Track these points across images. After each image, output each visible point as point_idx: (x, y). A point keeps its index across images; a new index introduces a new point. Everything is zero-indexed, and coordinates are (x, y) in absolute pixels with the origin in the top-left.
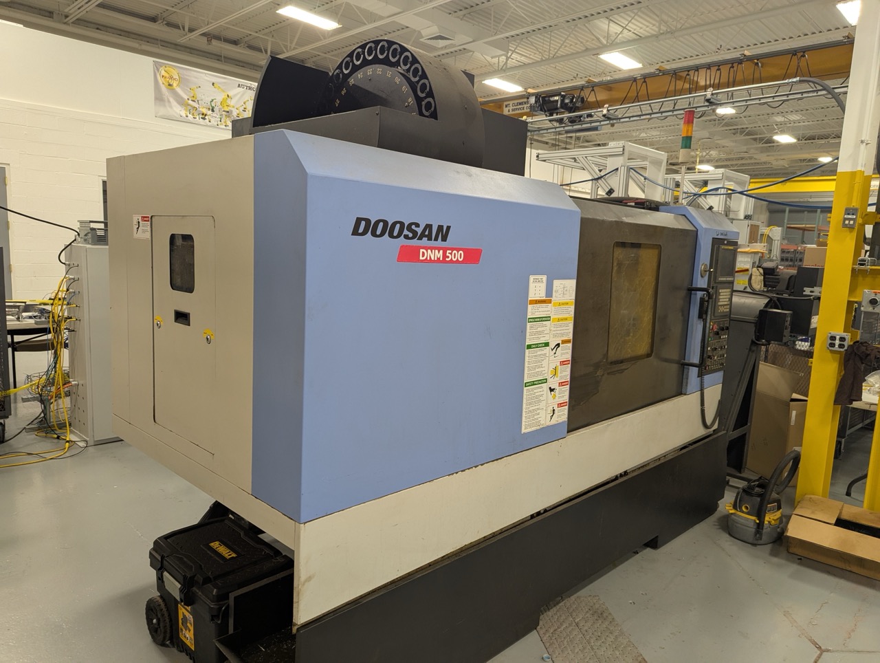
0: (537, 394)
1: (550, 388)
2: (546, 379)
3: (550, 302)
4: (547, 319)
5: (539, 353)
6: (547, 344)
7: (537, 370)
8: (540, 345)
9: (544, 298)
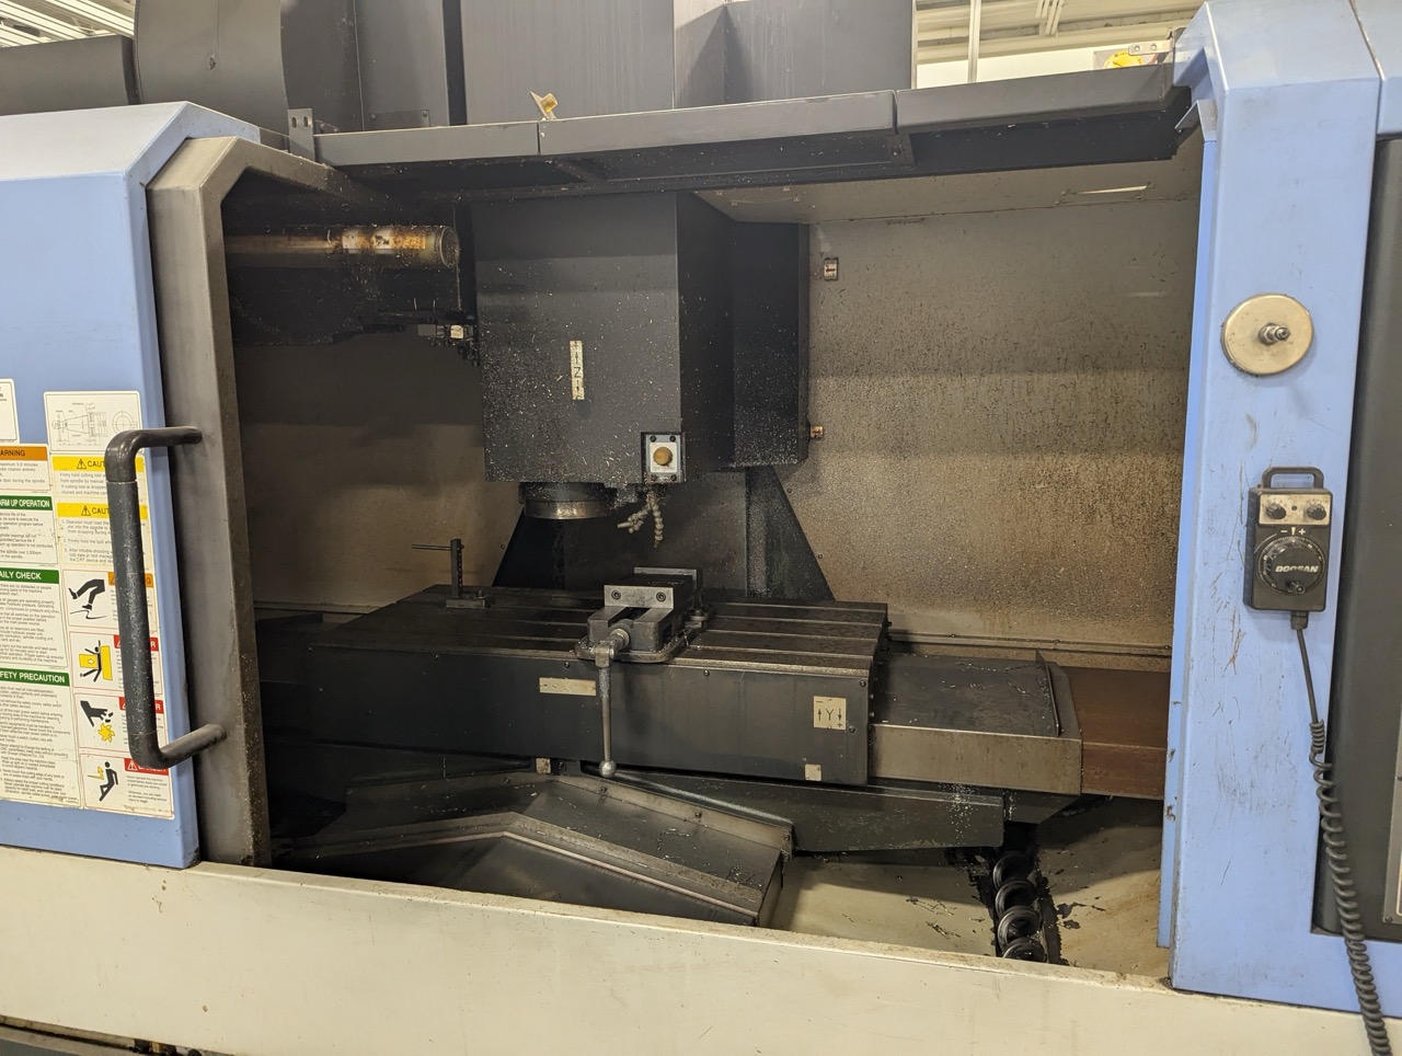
0: (34, 708)
1: (85, 705)
2: (66, 676)
3: (41, 455)
4: (43, 503)
5: (23, 596)
6: (50, 577)
7: (24, 642)
8: (26, 575)
9: (17, 444)
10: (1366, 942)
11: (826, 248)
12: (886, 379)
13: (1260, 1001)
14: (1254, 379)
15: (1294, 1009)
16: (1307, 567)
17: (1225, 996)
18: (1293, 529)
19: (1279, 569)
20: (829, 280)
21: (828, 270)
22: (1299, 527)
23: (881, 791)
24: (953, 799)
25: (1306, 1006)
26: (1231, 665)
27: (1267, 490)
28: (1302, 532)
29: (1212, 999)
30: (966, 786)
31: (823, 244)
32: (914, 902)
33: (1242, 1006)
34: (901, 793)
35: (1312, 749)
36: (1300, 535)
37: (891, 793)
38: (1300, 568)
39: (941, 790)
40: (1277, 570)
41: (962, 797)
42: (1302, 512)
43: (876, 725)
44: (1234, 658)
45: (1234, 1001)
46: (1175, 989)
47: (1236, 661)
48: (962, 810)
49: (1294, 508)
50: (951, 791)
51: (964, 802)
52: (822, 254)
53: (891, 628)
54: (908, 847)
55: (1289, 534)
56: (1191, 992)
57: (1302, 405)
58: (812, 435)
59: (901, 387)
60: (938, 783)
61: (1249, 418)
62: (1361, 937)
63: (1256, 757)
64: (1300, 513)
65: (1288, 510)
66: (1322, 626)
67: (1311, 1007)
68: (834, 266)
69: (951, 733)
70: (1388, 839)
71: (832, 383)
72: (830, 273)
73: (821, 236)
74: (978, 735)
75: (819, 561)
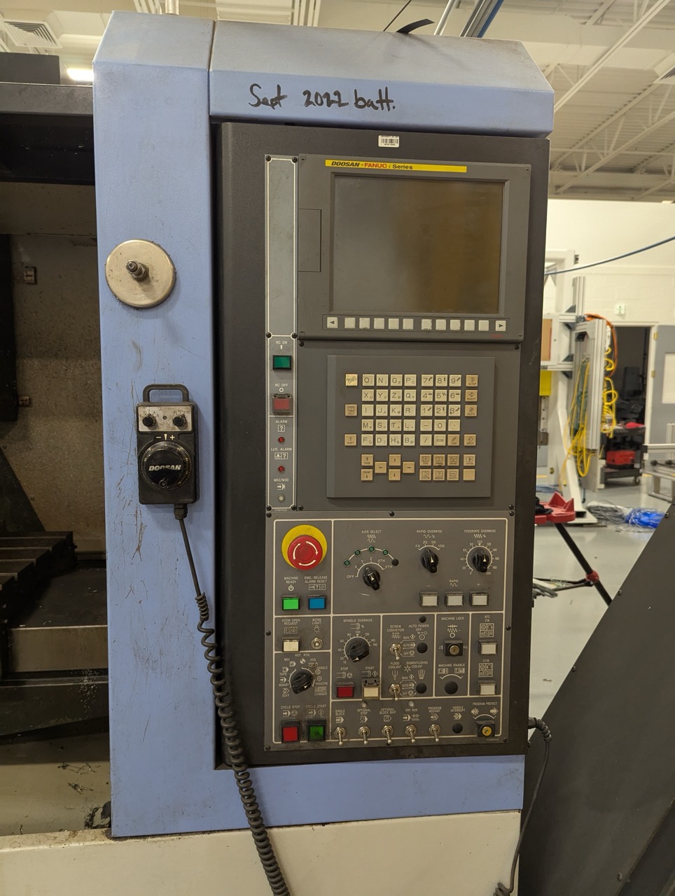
10: (248, 770)
11: (26, 259)
12: (79, 361)
13: (180, 834)
14: (136, 312)
15: (206, 836)
16: (173, 466)
17: (153, 836)
18: (166, 435)
19: (152, 468)
20: (29, 284)
21: (27, 276)
22: (169, 434)
23: (24, 683)
24: (82, 681)
25: (214, 831)
26: (137, 553)
27: (147, 403)
28: (172, 437)
29: (142, 840)
30: (93, 670)
31: (24, 256)
32: (64, 767)
33: (165, 841)
34: (39, 683)
35: (201, 618)
36: (170, 440)
37: (31, 684)
38: (167, 467)
39: (73, 676)
40: (150, 470)
41: (89, 679)
42: (171, 421)
43: (13, 629)
44: (139, 547)
45: (159, 838)
46: (115, 839)
47: (141, 550)
48: (89, 689)
49: (165, 418)
50: (81, 675)
51: (91, 683)
52: (22, 264)
53: (76, 550)
54: (46, 726)
55: (163, 440)
56: (125, 838)
57: (174, 335)
58: (21, 403)
59: (91, 367)
60: (70, 671)
61: (134, 344)
62: (243, 768)
63: (162, 630)
64: (170, 422)
65: (159, 420)
66: (204, 516)
67: (218, 831)
68: (32, 273)
69: (76, 629)
70: (264, 683)
71: (36, 363)
72: (29, 278)
73: (21, 250)
74: (96, 628)
75: (31, 502)
